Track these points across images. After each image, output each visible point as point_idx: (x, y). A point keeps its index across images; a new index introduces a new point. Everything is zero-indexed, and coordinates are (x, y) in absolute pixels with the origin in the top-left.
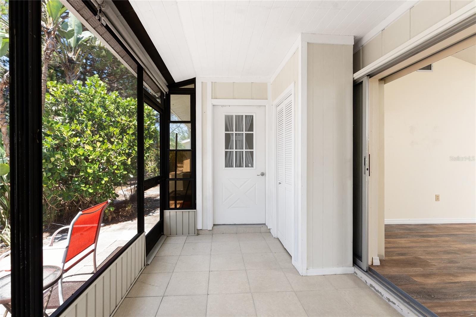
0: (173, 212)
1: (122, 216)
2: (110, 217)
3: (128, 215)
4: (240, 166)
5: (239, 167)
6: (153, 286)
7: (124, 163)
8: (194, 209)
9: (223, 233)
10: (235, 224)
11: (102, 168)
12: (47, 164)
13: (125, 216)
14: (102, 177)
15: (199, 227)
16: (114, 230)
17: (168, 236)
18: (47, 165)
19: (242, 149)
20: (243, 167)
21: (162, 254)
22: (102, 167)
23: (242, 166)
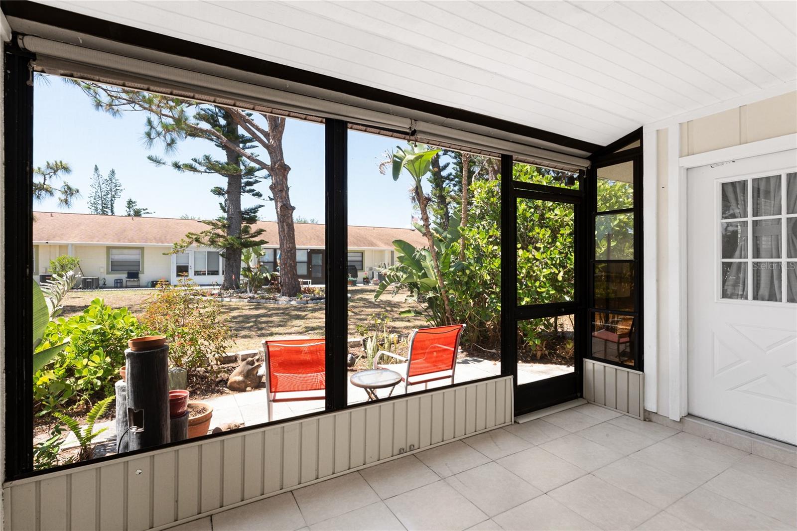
0: (599, 365)
1: (559, 356)
2: (539, 354)
3: (567, 357)
4: (773, 297)
5: (769, 300)
6: (497, 445)
7: (552, 279)
8: (637, 370)
9: (710, 440)
10: (750, 432)
11: (524, 285)
12: (463, 276)
13: (564, 358)
14: (522, 296)
15: (651, 406)
16: (532, 371)
17: (590, 402)
18: (464, 278)
19: (779, 257)
20: (781, 300)
21: (552, 420)
22: (525, 283)
23: (778, 298)
